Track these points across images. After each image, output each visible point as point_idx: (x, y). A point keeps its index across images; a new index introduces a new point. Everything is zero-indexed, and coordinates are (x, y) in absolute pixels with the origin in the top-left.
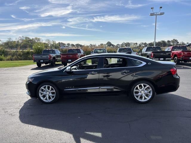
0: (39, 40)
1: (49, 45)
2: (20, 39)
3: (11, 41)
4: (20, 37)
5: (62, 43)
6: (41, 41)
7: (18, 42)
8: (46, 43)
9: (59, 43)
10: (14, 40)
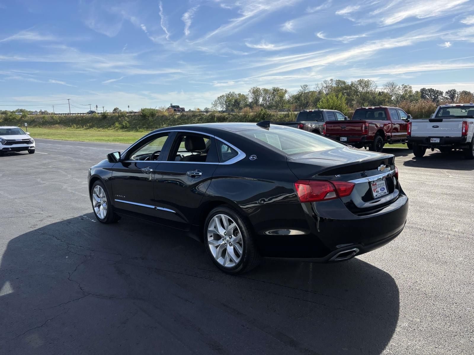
0: (367, 84)
1: (392, 98)
2: (325, 85)
3: (307, 91)
4: (325, 82)
5: (431, 90)
6: (372, 88)
7: (320, 93)
8: (385, 91)
9: (423, 90)
10: (312, 90)
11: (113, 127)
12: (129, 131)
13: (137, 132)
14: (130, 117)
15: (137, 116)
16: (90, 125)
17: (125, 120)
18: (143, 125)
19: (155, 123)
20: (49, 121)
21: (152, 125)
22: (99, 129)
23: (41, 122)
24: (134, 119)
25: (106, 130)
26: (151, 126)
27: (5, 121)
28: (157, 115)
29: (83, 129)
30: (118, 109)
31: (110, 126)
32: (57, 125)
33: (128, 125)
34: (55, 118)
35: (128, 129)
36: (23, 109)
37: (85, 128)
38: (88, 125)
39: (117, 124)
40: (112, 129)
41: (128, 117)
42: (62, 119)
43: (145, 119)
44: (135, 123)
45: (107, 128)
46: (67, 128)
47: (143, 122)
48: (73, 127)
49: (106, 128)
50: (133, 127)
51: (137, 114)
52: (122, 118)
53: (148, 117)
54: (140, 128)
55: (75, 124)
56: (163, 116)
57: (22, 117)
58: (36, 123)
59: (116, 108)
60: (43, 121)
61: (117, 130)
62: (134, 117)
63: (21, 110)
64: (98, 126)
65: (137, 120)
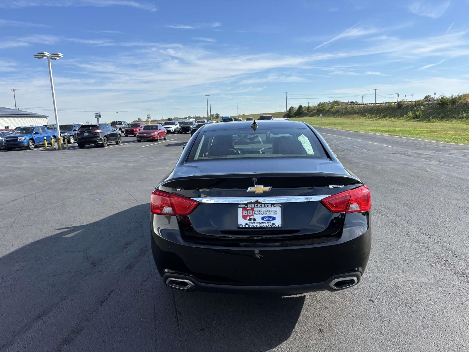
11: (406, 116)
12: (420, 121)
13: (428, 122)
14: (427, 105)
15: (435, 104)
16: (383, 115)
17: (420, 109)
18: (439, 114)
19: (454, 112)
20: (349, 111)
21: (449, 114)
22: (391, 119)
23: (343, 112)
24: (431, 108)
25: (398, 120)
26: (447, 115)
27: (318, 111)
28: (459, 103)
29: (376, 118)
30: (430, 96)
31: (402, 116)
32: (355, 115)
33: (422, 115)
34: (355, 108)
35: (420, 119)
36: (338, 100)
37: (378, 117)
38: (382, 114)
39: (410, 114)
40: (403, 119)
41: (424, 106)
42: (360, 110)
43: (443, 108)
44: (430, 112)
45: (399, 118)
46: (363, 118)
47: (440, 110)
48: (367, 117)
49: (397, 118)
50: (427, 117)
51: (435, 102)
52: (418, 107)
53: (448, 105)
54: (433, 118)
55: (370, 114)
56: (465, 104)
57: (330, 108)
58: (339, 114)
59: (427, 95)
60: (345, 112)
61: (408, 120)
62: (431, 105)
63: (336, 101)
64: (390, 116)
65: (433, 108)
